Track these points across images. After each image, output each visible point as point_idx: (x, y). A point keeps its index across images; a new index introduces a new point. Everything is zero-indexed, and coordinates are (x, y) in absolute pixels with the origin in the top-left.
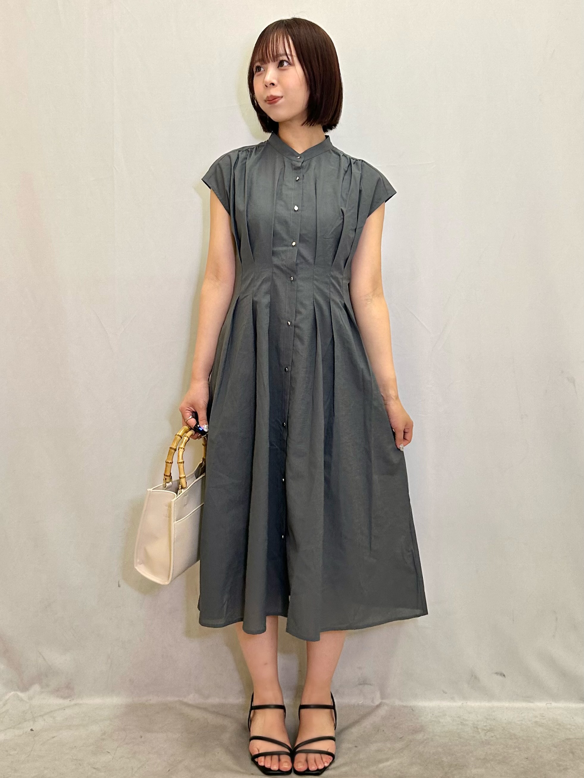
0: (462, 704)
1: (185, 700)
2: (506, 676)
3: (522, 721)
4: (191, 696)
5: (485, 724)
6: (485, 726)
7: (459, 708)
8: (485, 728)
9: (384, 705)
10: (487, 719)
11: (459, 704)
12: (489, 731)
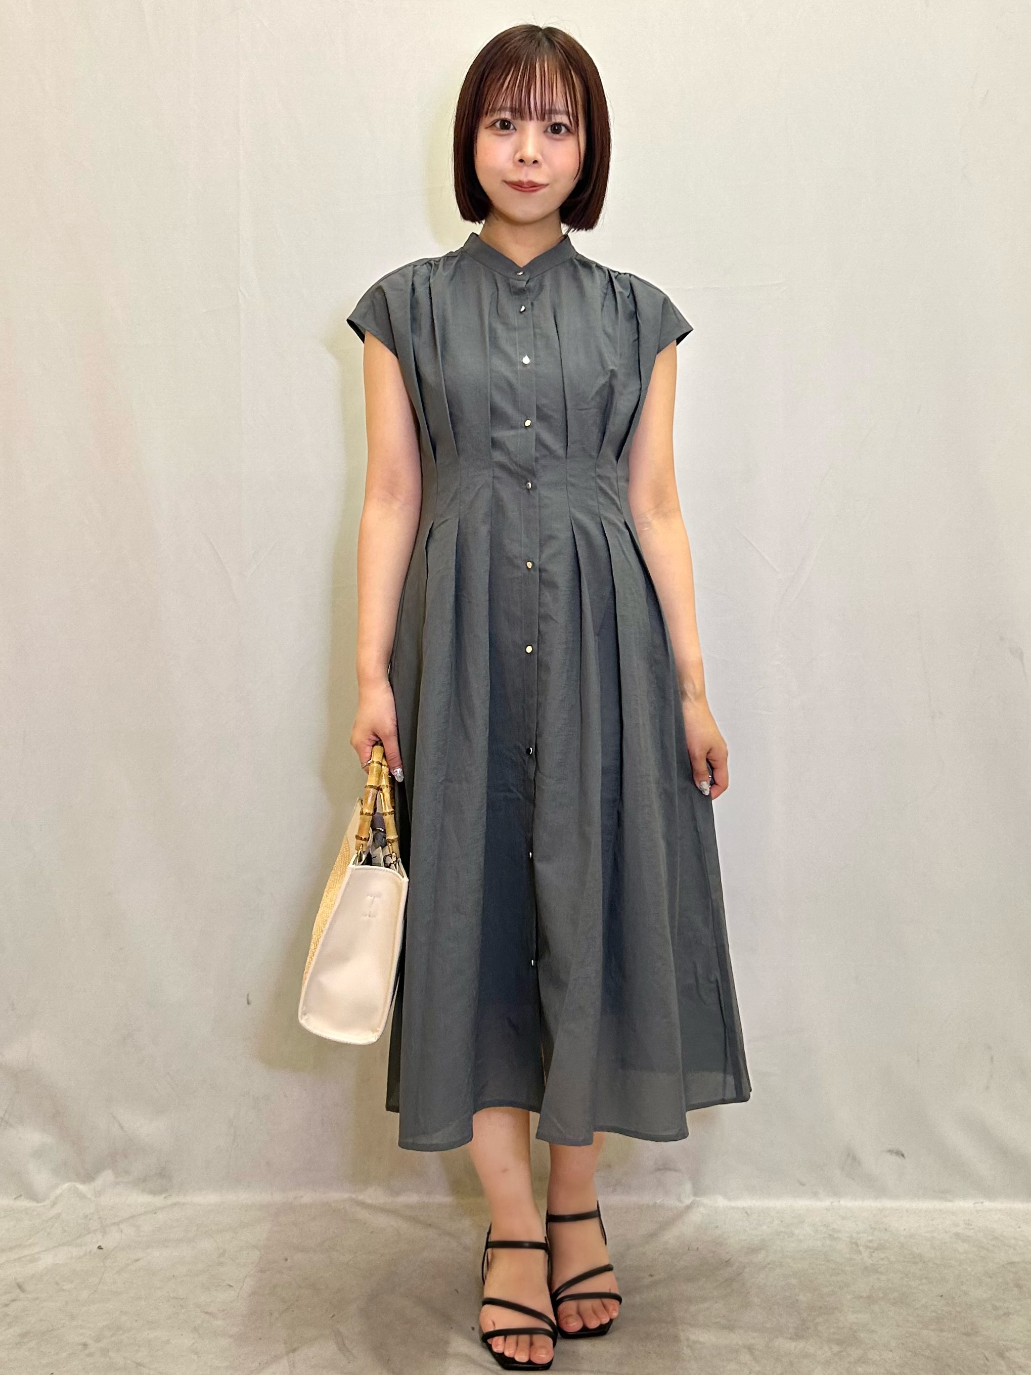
0: (832, 1203)
1: (360, 1197)
2: (906, 1156)
3: (934, 1232)
4: (371, 1190)
5: (870, 1238)
6: (871, 1241)
7: (827, 1209)
8: (871, 1245)
9: (698, 1206)
10: (875, 1229)
11: (826, 1203)
12: (877, 1249)
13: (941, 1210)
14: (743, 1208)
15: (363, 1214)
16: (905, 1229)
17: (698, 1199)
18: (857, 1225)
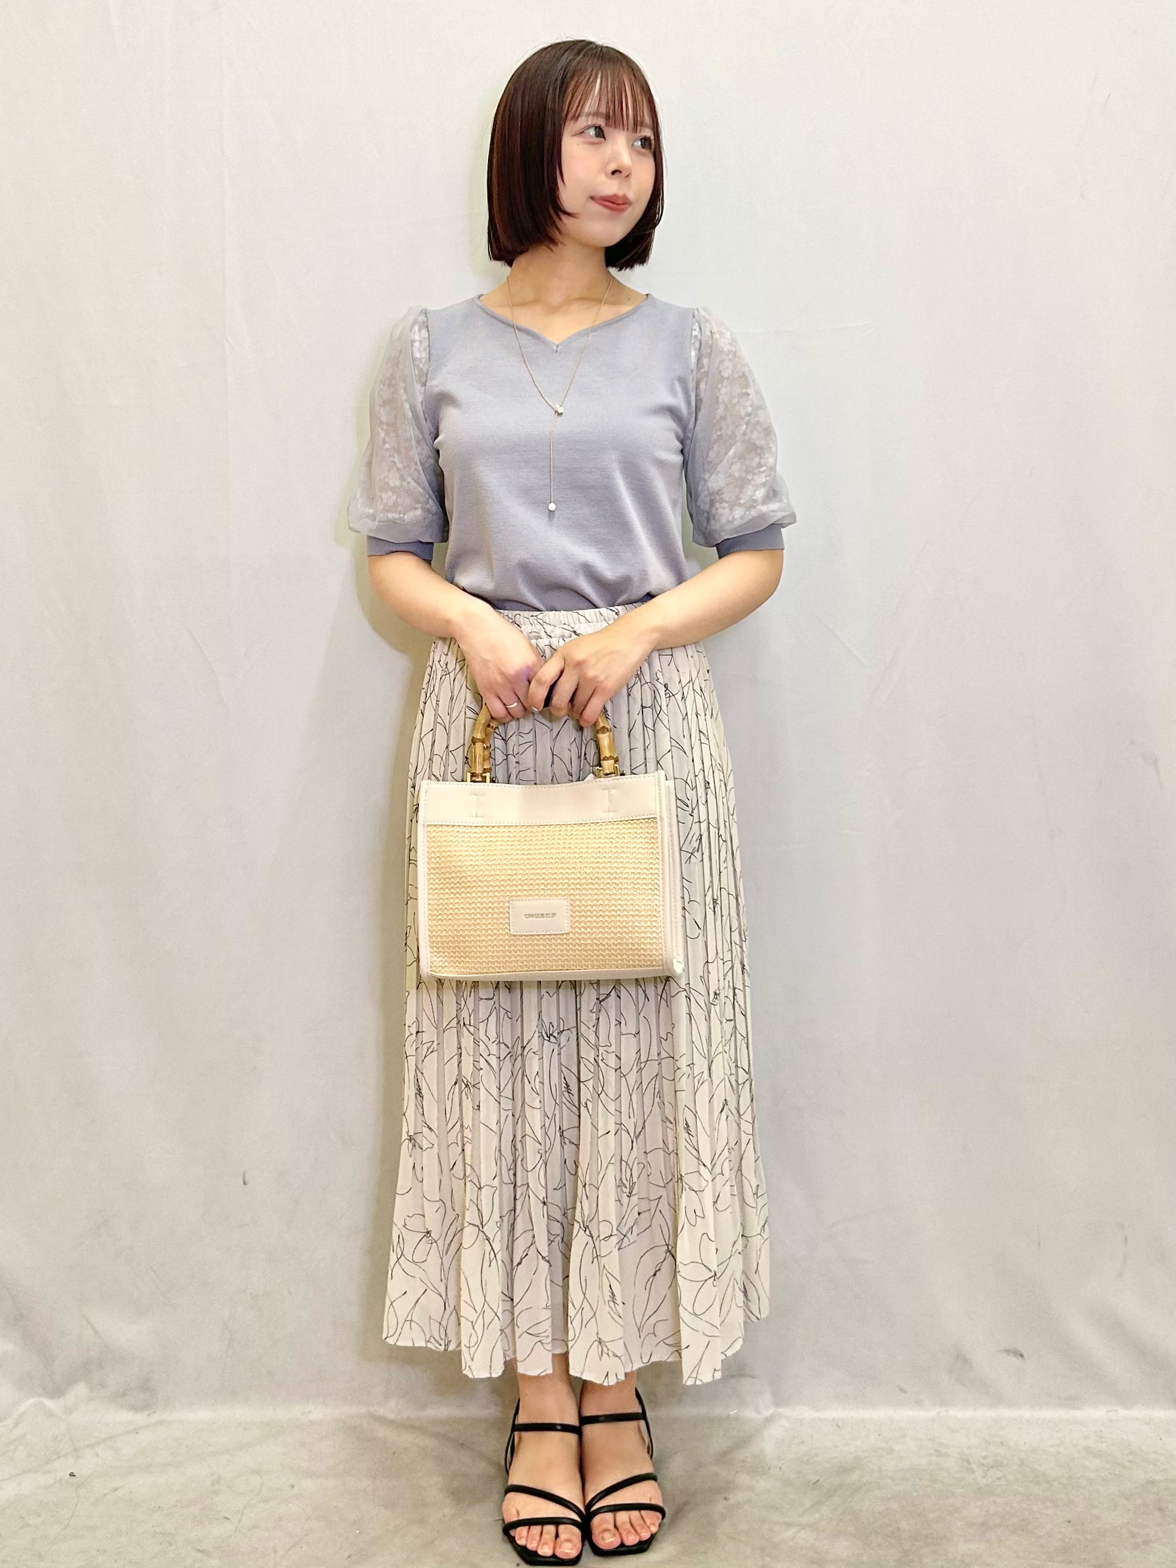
0: (938, 1413)
1: (381, 1412)
2: (1024, 1356)
3: (1058, 1446)
4: (393, 1403)
5: (984, 1454)
6: (985, 1457)
7: (932, 1421)
8: (985, 1462)
9: (780, 1418)
10: (989, 1443)
11: (933, 1413)
12: (992, 1467)
13: (1067, 1420)
14: (833, 1420)
15: (382, 1432)
16: (1025, 1443)
17: (780, 1410)
18: (969, 1438)
